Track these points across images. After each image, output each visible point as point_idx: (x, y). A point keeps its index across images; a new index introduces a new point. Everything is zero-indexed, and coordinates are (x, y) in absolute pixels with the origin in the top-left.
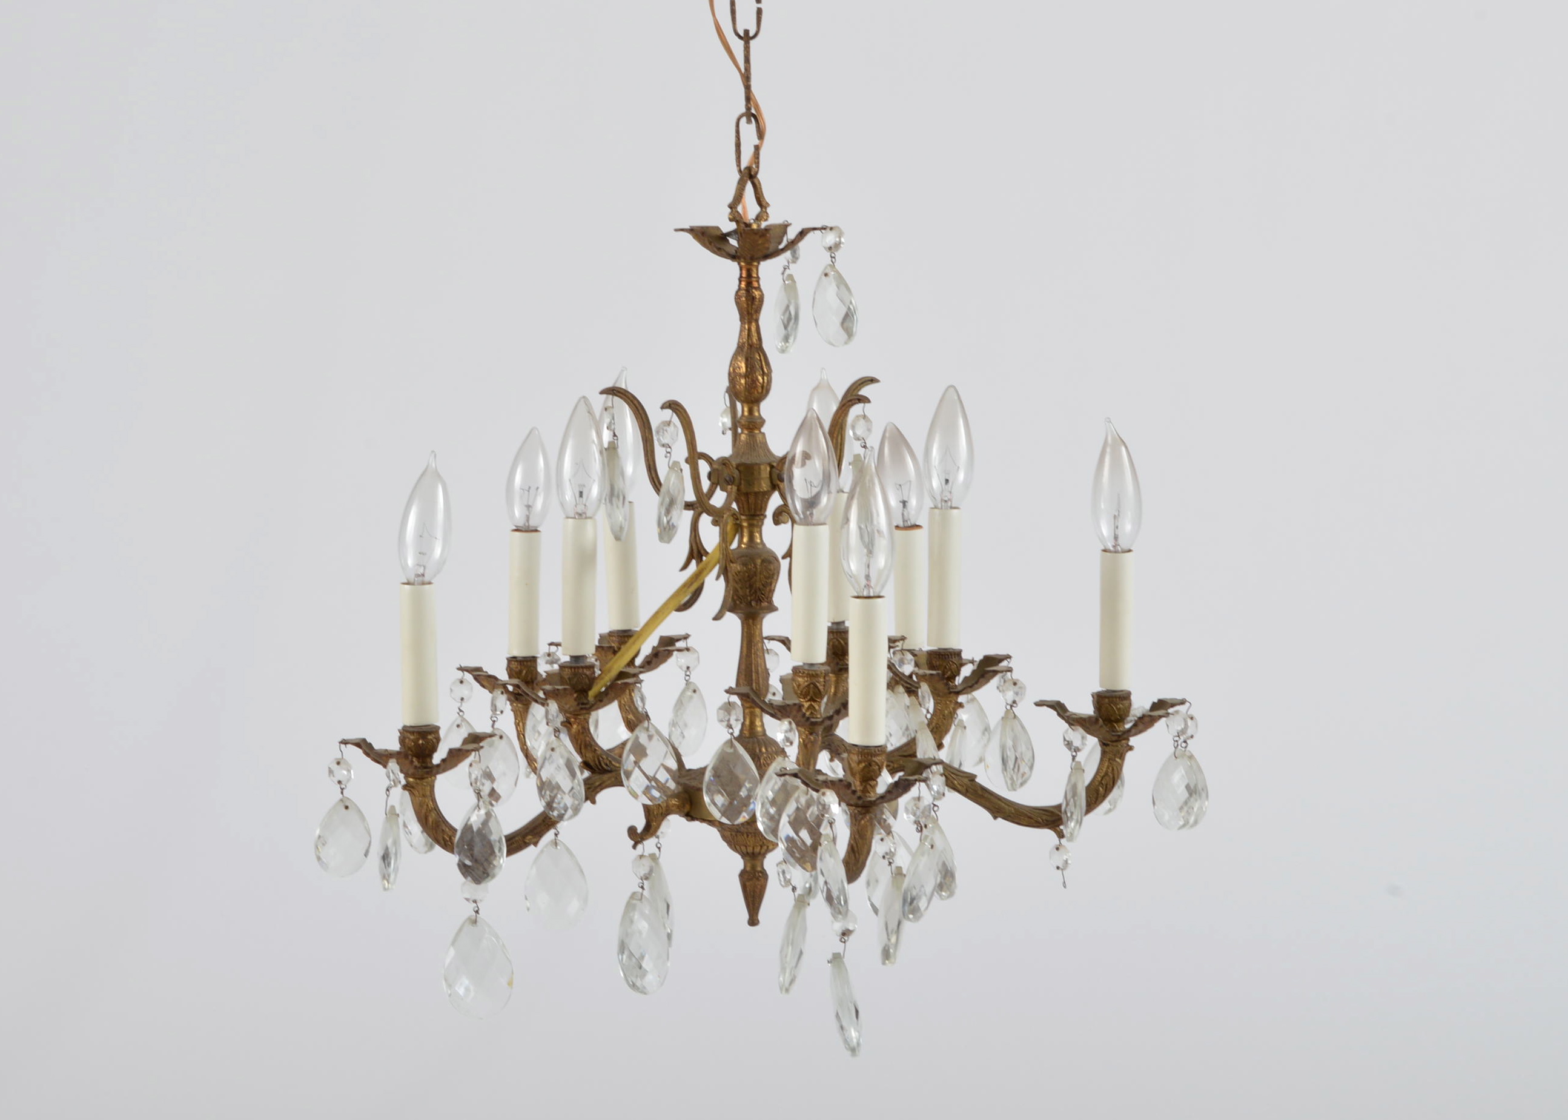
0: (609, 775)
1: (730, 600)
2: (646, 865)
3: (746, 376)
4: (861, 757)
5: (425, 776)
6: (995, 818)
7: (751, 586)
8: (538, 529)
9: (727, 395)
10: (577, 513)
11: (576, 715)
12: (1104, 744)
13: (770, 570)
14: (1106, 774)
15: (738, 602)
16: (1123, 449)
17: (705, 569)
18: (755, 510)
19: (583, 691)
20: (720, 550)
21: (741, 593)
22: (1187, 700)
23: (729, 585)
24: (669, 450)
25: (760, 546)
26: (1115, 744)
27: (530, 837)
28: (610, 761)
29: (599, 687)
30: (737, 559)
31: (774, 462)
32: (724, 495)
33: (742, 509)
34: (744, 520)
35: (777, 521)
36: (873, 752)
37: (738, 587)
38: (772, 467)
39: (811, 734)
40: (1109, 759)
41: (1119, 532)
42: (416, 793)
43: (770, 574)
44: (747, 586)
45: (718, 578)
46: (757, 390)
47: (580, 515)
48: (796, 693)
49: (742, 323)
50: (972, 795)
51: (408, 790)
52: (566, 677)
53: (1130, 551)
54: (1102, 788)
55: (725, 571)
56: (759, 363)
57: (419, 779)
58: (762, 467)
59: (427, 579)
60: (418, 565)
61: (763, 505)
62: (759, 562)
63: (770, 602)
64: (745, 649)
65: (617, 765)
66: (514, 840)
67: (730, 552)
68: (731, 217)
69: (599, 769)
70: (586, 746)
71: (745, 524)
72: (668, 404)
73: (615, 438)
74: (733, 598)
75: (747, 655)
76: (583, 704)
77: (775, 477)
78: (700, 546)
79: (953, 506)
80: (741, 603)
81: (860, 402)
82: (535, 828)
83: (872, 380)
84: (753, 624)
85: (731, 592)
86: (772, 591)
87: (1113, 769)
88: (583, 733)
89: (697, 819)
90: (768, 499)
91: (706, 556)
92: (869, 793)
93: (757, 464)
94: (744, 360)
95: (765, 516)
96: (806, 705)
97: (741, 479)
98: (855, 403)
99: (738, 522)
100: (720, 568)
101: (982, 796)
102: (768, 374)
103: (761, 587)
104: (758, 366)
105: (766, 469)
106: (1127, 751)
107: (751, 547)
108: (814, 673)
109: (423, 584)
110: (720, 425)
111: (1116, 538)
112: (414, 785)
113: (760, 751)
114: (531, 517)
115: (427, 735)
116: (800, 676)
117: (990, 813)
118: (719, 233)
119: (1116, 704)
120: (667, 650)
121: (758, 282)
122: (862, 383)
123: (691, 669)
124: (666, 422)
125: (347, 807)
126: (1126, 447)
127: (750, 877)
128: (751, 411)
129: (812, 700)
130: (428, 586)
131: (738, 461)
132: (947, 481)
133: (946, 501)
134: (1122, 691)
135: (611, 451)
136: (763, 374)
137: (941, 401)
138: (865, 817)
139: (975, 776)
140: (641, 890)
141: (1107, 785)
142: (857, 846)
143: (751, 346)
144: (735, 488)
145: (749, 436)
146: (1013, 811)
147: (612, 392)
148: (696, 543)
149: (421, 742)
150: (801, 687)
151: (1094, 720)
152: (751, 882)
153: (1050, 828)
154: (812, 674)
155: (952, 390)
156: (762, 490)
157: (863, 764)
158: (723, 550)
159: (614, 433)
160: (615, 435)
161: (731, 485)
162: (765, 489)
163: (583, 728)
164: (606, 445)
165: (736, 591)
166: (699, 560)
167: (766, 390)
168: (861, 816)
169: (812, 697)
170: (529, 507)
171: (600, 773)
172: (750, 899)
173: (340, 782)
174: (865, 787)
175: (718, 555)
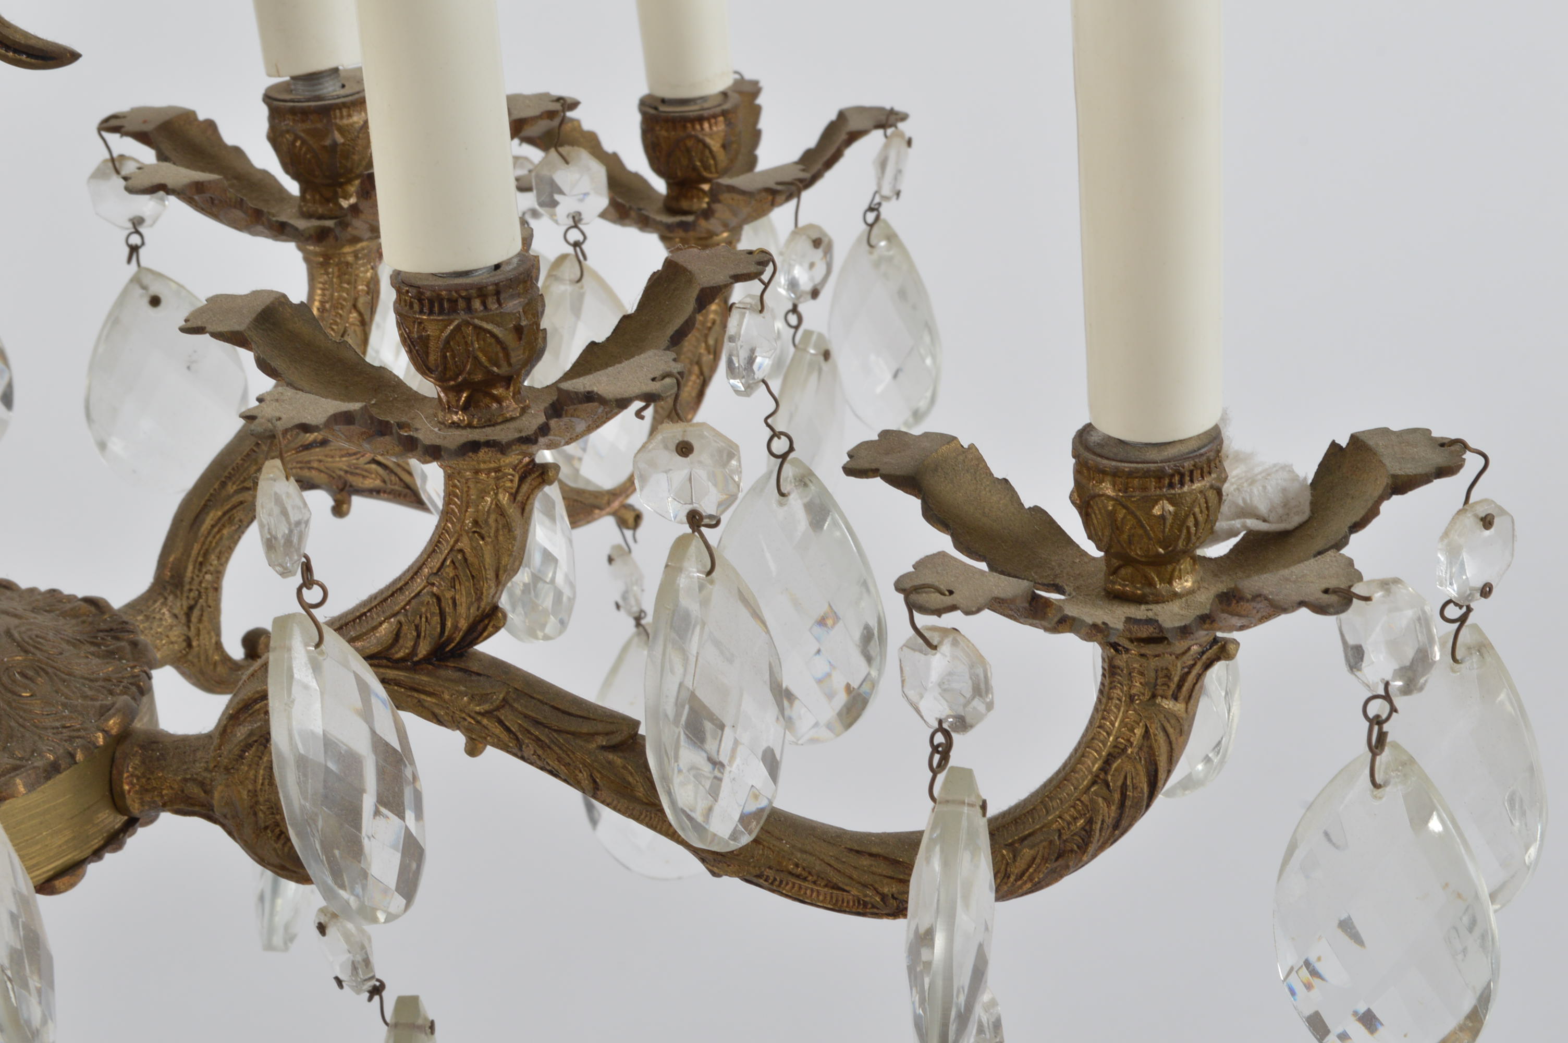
54: (1108, 802)
141: (1124, 787)
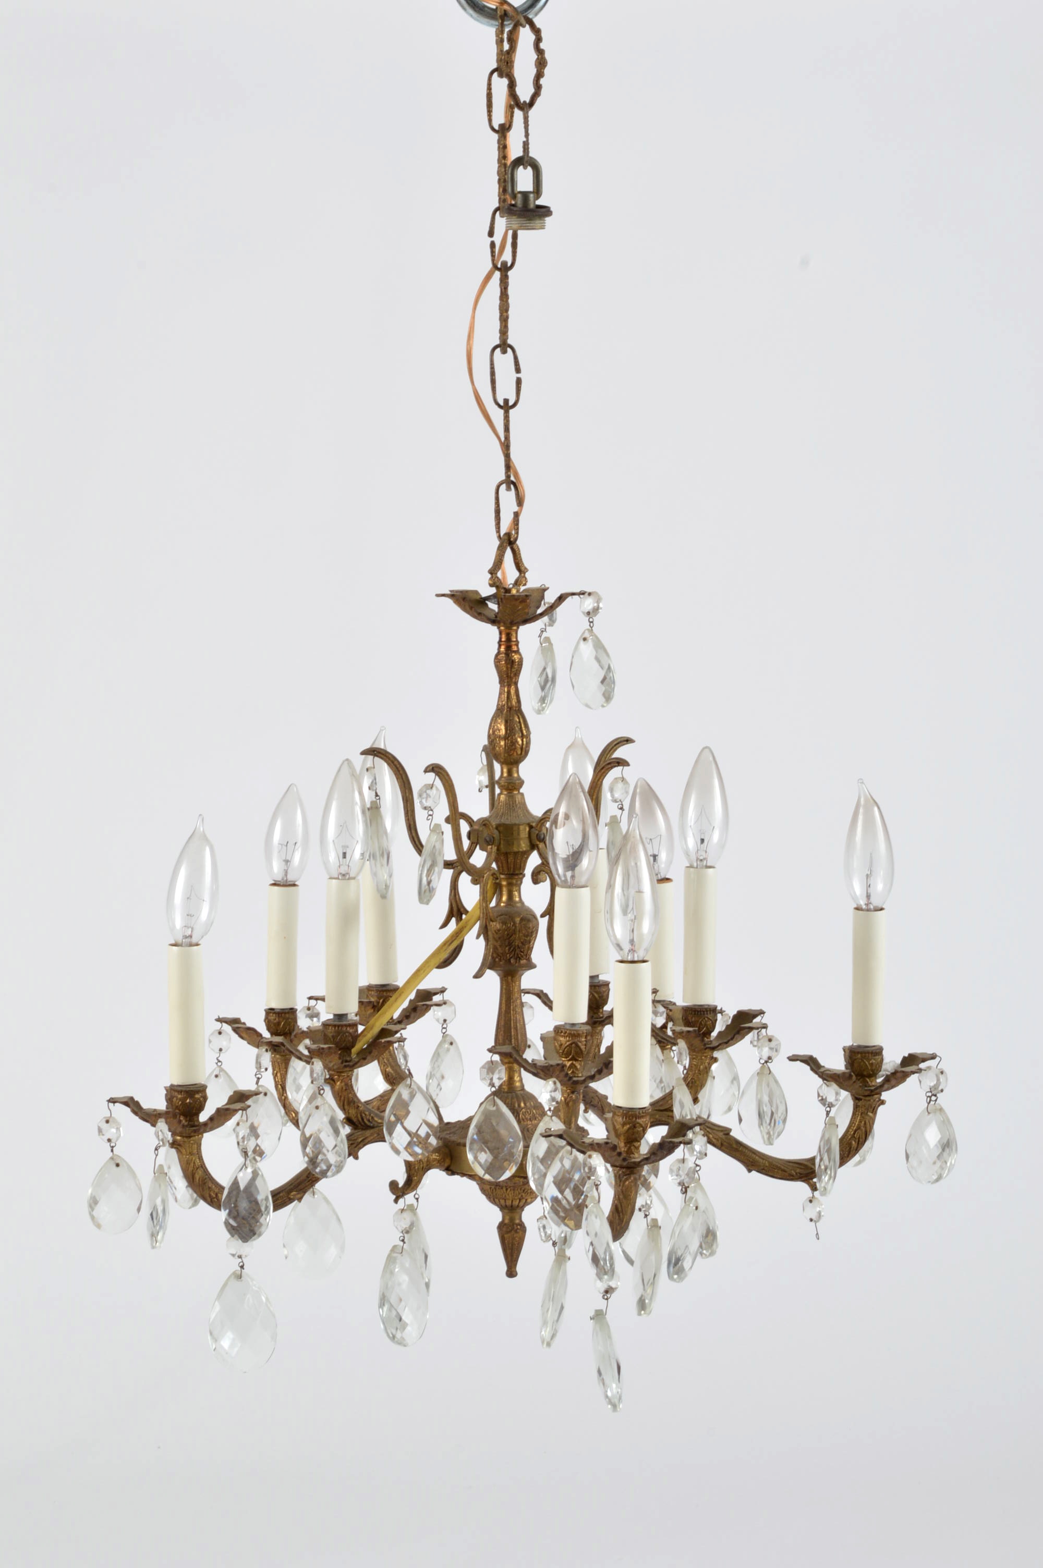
0: (372, 1131)
1: (490, 958)
2: (407, 1218)
3: (505, 738)
4: (626, 1118)
5: (192, 1134)
6: (750, 1171)
7: (510, 944)
8: (296, 883)
9: (483, 753)
10: (341, 874)
11: (339, 1073)
12: (856, 1099)
13: (529, 928)
14: (859, 1128)
15: (497, 960)
16: (876, 809)
17: (465, 927)
18: (514, 871)
19: (347, 1049)
20: (480, 908)
21: (500, 950)
22: (938, 1054)
23: (489, 943)
24: (431, 813)
25: (519, 905)
26: (867, 1098)
27: (294, 1193)
28: (372, 1118)
29: (361, 1045)
30: (497, 917)
31: (533, 822)
32: (484, 854)
33: (501, 868)
34: (503, 878)
35: (536, 879)
36: (637, 1113)
37: (498, 944)
38: (531, 827)
39: (573, 1092)
40: (862, 1114)
41: (871, 890)
42: (184, 1151)
43: (528, 932)
44: (507, 943)
45: (478, 937)
46: (517, 752)
47: (344, 875)
48: (558, 1052)
49: (501, 686)
50: (727, 1148)
51: (175, 1148)
52: (330, 1035)
53: (882, 909)
55: (484, 931)
56: (518, 725)
57: (186, 1137)
58: (522, 827)
59: (194, 940)
60: (185, 926)
61: (522, 865)
62: (518, 920)
63: (529, 959)
64: (504, 1005)
65: (380, 1121)
66: (278, 1196)
67: (490, 911)
68: (491, 582)
69: (361, 1125)
70: (349, 1104)
71: (504, 883)
72: (431, 767)
73: (378, 798)
74: (493, 957)
75: (506, 1011)
76: (346, 1061)
77: (534, 837)
78: (460, 905)
79: (708, 864)
80: (500, 960)
81: (619, 766)
82: (299, 1184)
83: (628, 741)
84: (512, 981)
85: (491, 950)
86: (530, 949)
87: (865, 1123)
88: (346, 1090)
89: (458, 1174)
90: (527, 858)
91: (466, 915)
92: (633, 1154)
93: (515, 824)
94: (503, 721)
95: (524, 876)
96: (568, 1064)
97: (500, 839)
98: (615, 766)
99: (498, 881)
100: (480, 927)
101: (737, 1150)
102: (526, 736)
103: (520, 945)
104: (517, 728)
105: (525, 829)
106: (879, 1106)
107: (510, 905)
108: (575, 1032)
109: (191, 945)
110: (477, 783)
111: (868, 896)
112: (181, 1143)
113: (519, 1105)
114: (289, 871)
115: (194, 1095)
116: (562, 1036)
117: (744, 1166)
118: (478, 597)
119: (869, 1060)
120: (424, 1005)
121: (517, 645)
122: (618, 743)
123: (447, 1022)
124: (429, 785)
125: (118, 1165)
126: (879, 808)
127: (508, 1230)
128: (510, 773)
129: (574, 1059)
130: (195, 947)
131: (498, 822)
132: (702, 841)
133: (701, 860)
134: (874, 1046)
135: (373, 811)
136: (522, 736)
137: (697, 762)
138: (630, 1177)
139: (730, 1130)
140: (402, 1243)
142: (621, 1206)
143: (510, 708)
144: (495, 849)
145: (509, 797)
146: (767, 1165)
147: (372, 753)
148: (456, 902)
149: (188, 1101)
150: (563, 1047)
151: (847, 1075)
152: (509, 1235)
153: (803, 1181)
154: (574, 1034)
155: (707, 750)
156: (521, 850)
157: (628, 1126)
158: (483, 909)
159: (376, 793)
160: (377, 795)
161: (492, 845)
162: (524, 849)
163: (346, 1085)
164: (368, 805)
165: (495, 948)
166: (459, 919)
167: (524, 752)
168: (625, 1177)
169: (573, 1057)
170: (287, 861)
171: (363, 1129)
172: (509, 1252)
173: (109, 1140)
174: (630, 1147)
175: (478, 913)
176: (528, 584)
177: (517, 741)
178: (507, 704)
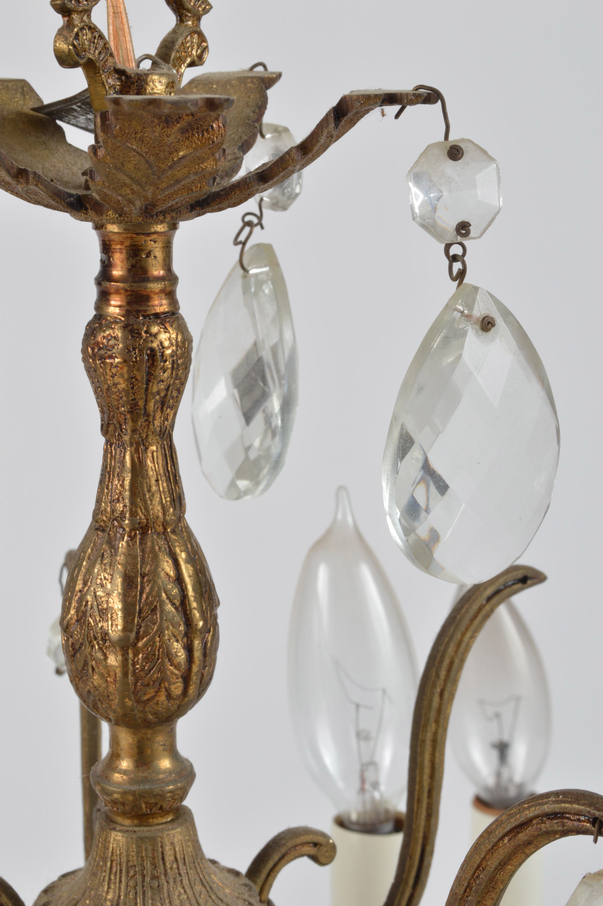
176: (209, 58)
177: (170, 656)
178: (133, 514)
